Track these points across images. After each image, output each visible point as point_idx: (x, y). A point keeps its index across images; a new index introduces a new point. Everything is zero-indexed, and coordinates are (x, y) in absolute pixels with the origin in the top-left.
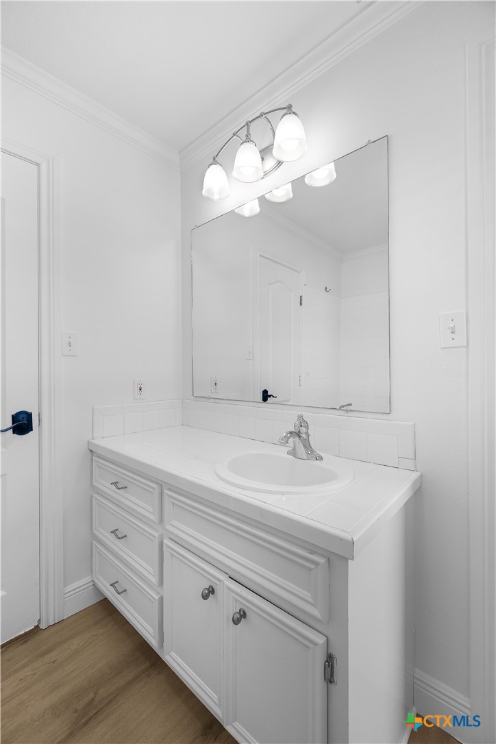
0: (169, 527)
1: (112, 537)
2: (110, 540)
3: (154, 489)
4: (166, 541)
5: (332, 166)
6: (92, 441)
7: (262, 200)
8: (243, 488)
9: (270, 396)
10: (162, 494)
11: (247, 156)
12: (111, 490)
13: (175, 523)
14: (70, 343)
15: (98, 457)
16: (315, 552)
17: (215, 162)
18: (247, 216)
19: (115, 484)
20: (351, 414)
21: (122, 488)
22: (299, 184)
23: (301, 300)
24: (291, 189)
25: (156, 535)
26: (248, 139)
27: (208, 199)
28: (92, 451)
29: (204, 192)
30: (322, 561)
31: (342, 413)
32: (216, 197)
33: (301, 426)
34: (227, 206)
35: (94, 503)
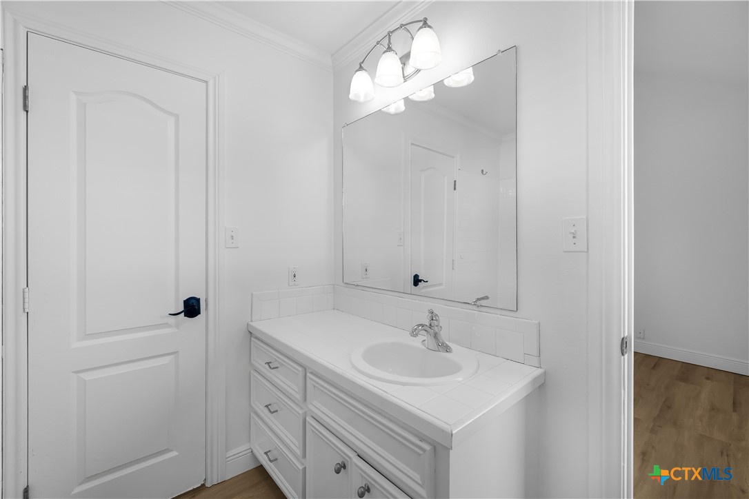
0: (311, 407)
1: (266, 410)
2: (264, 413)
3: (299, 371)
4: (308, 419)
5: (471, 70)
6: (251, 323)
7: (407, 100)
8: (371, 377)
9: (420, 281)
10: (305, 376)
11: (389, 64)
12: (265, 369)
13: (315, 403)
14: (232, 237)
15: (256, 338)
16: (424, 440)
17: (361, 68)
18: (392, 113)
19: (268, 363)
20: (482, 309)
21: (273, 368)
22: (439, 86)
23: (455, 185)
24: (433, 91)
25: (301, 412)
26: (389, 49)
27: (355, 102)
28: (251, 333)
29: (351, 96)
30: (427, 447)
31: (475, 308)
32: (362, 100)
33: (432, 320)
34: (374, 107)
35: (252, 379)
